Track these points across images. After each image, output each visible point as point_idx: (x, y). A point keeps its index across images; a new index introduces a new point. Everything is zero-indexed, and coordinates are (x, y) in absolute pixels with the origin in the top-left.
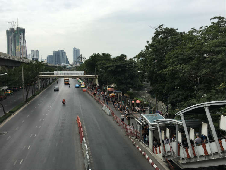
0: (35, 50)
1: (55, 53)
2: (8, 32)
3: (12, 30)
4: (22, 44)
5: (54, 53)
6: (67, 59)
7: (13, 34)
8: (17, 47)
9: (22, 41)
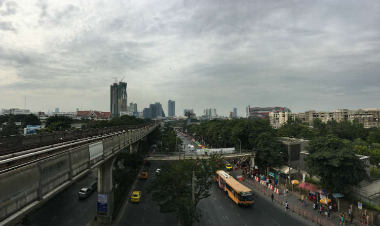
0: (134, 103)
1: (152, 106)
2: (111, 87)
3: (115, 84)
4: (123, 98)
5: (150, 106)
6: (163, 112)
7: (116, 88)
8: (119, 100)
9: (124, 95)
